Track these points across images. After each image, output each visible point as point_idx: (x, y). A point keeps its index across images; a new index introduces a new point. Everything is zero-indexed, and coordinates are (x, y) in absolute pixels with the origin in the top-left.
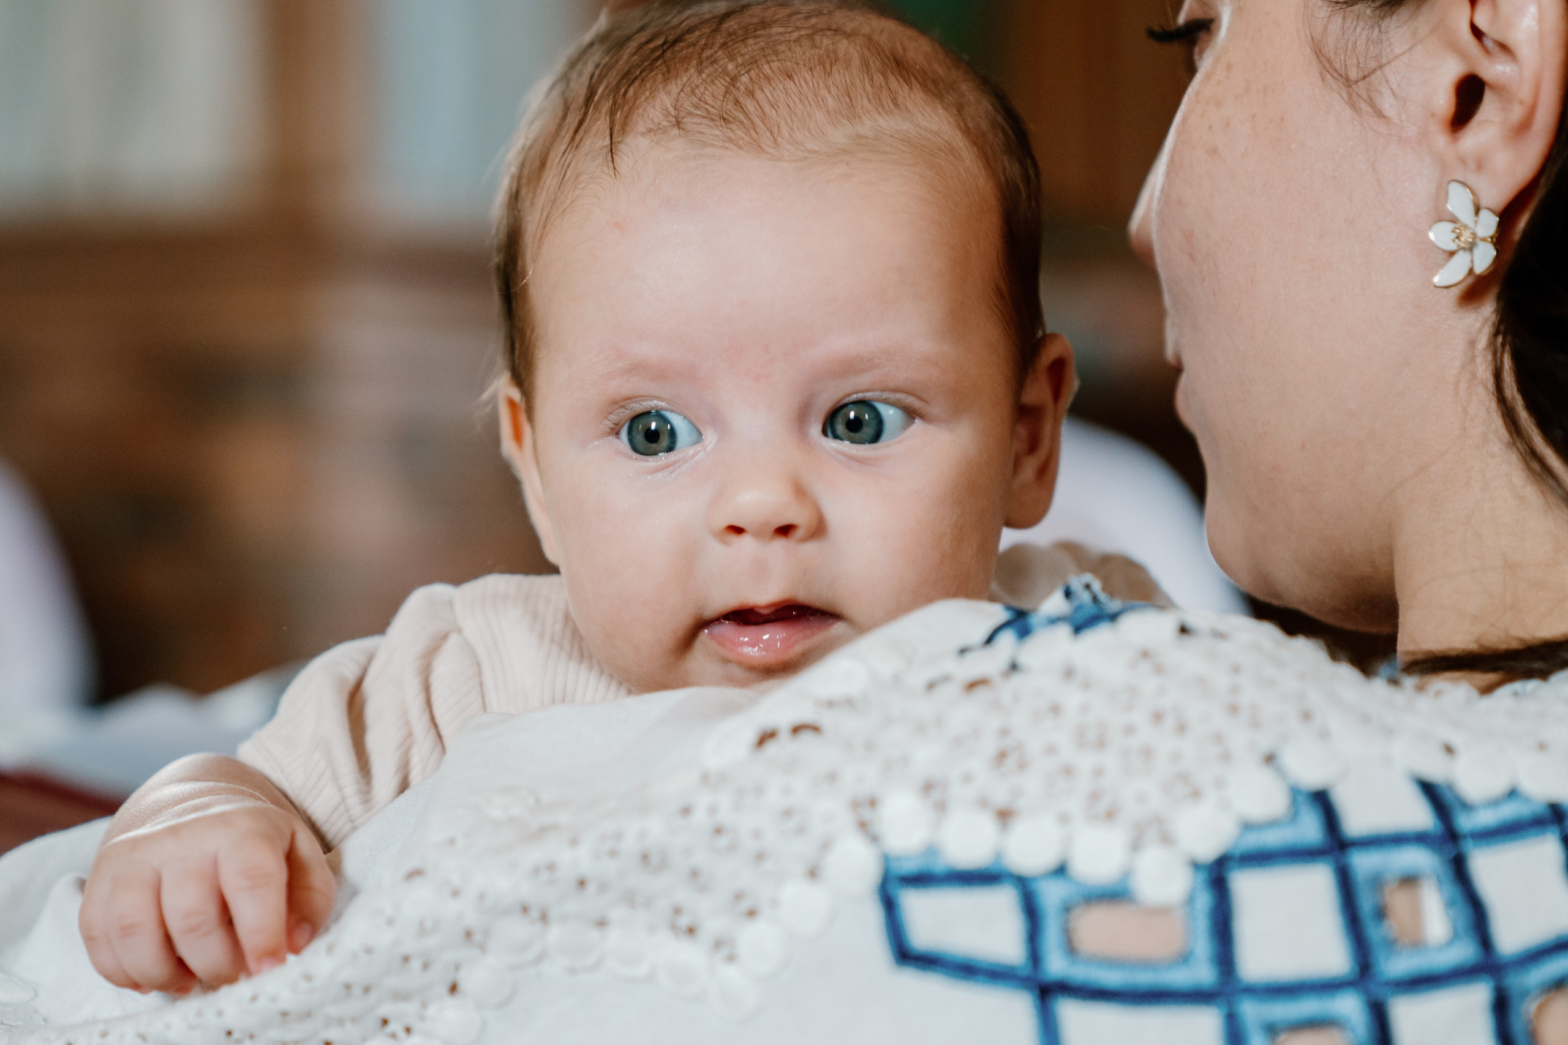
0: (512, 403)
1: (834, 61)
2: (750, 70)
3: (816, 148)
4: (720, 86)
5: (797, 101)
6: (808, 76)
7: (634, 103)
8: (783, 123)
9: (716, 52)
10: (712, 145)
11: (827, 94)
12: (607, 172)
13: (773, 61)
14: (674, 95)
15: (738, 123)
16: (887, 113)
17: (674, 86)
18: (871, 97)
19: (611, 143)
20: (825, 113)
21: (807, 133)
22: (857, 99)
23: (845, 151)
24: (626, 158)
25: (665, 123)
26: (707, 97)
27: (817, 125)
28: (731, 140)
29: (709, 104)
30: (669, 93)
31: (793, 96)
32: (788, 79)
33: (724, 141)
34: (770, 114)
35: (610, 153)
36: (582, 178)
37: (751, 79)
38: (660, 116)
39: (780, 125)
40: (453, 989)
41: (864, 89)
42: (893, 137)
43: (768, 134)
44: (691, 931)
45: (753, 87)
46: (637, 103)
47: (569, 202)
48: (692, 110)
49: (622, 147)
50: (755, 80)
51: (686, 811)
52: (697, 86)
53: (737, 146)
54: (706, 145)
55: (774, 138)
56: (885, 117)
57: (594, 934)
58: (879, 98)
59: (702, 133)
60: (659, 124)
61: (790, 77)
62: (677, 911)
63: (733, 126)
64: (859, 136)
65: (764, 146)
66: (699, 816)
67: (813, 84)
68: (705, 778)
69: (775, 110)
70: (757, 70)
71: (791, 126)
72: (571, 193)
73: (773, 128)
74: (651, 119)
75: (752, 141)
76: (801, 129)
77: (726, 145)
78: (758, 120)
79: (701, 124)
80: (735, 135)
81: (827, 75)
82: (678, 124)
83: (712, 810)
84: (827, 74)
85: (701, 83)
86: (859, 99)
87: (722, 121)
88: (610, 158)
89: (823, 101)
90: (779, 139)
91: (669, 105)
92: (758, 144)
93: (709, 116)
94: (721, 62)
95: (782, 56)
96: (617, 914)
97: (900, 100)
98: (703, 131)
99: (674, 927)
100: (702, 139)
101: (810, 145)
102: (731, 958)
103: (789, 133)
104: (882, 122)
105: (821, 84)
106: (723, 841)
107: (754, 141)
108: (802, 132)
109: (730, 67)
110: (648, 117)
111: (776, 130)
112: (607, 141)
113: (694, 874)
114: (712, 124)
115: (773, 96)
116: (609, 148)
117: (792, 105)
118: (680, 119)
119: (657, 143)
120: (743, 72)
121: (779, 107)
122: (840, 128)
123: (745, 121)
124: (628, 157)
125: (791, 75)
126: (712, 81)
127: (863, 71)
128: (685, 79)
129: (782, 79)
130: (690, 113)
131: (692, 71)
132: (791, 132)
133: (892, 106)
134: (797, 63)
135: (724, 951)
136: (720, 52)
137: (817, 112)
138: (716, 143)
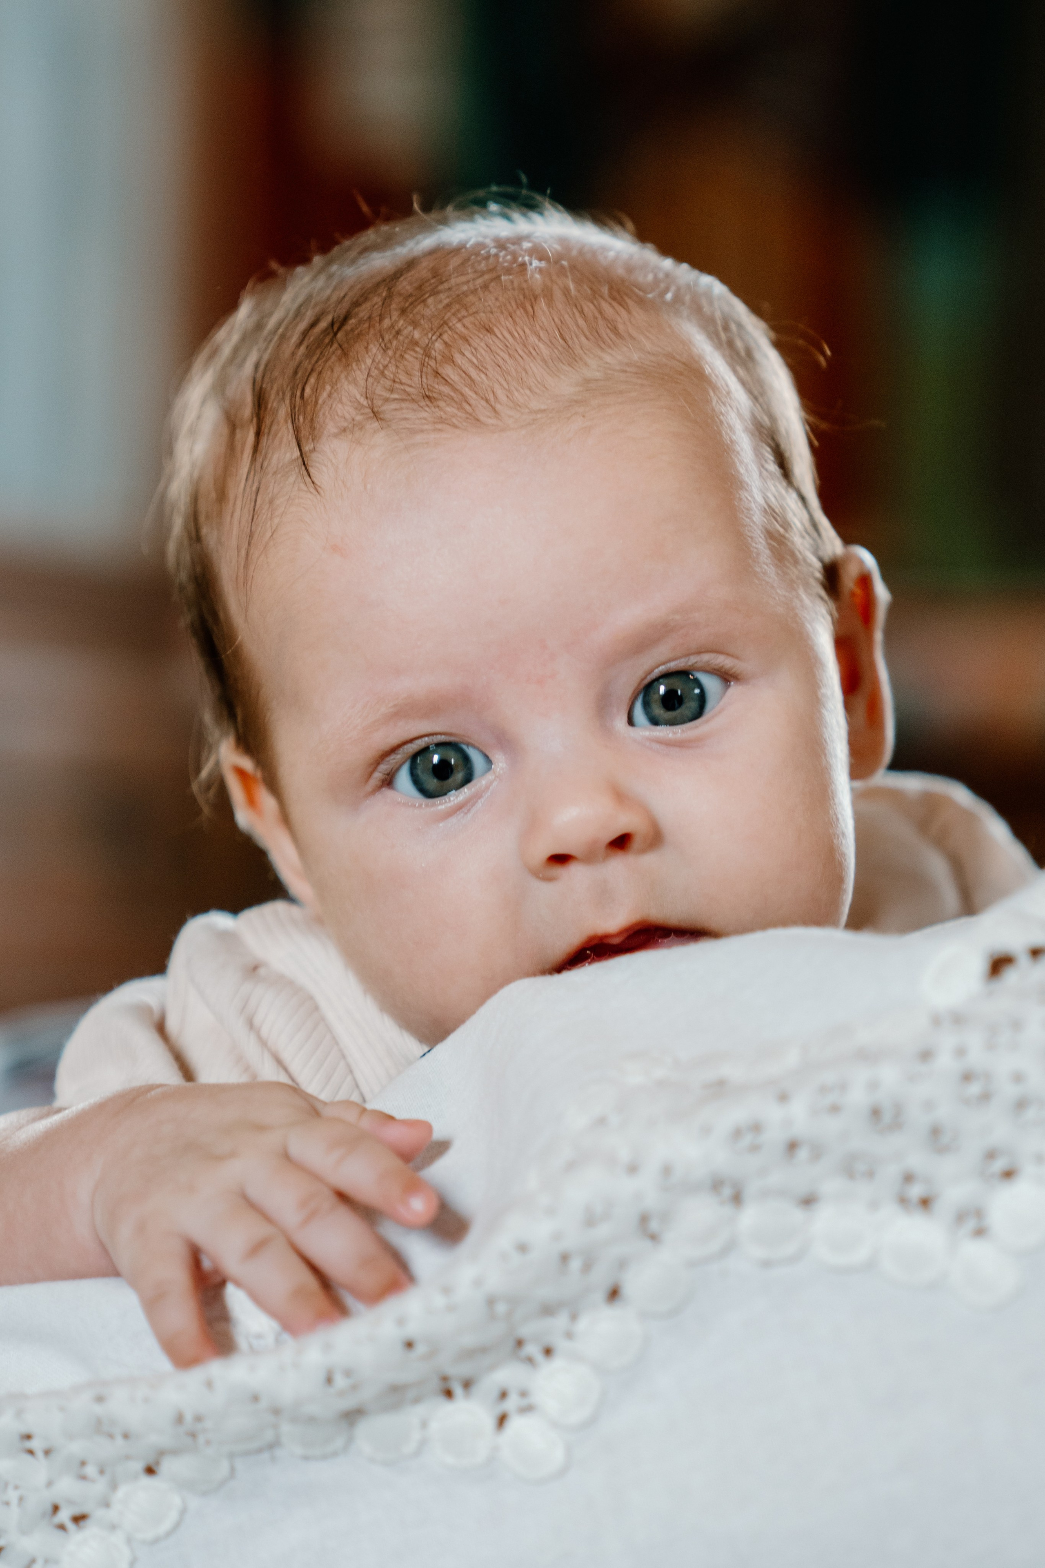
0: (241, 773)
1: (533, 300)
2: (441, 335)
3: (543, 407)
4: (412, 360)
5: (506, 357)
6: (509, 323)
7: (316, 402)
8: (497, 387)
9: (397, 322)
10: (422, 431)
11: (537, 341)
12: (305, 489)
13: (464, 317)
14: (362, 383)
15: (445, 398)
16: (610, 347)
17: (358, 372)
18: (588, 333)
19: (301, 455)
20: (541, 363)
21: (528, 392)
22: (572, 338)
23: (576, 401)
24: (324, 469)
25: (359, 418)
26: (401, 377)
27: (537, 380)
28: (441, 420)
29: (405, 384)
30: (355, 382)
31: (499, 351)
32: (489, 335)
33: (435, 423)
34: (479, 379)
35: (303, 468)
36: (277, 502)
37: (446, 343)
38: (351, 410)
39: (495, 390)
40: (614, 1294)
41: (578, 326)
42: (625, 371)
43: (483, 403)
44: (925, 1203)
45: (450, 352)
46: (320, 401)
47: (269, 534)
48: (387, 394)
49: (314, 456)
50: (450, 343)
51: (926, 1055)
52: (386, 367)
53: (450, 425)
54: (413, 432)
55: (491, 406)
56: (610, 351)
57: (798, 1215)
58: (597, 332)
59: (406, 419)
60: (353, 420)
61: (489, 330)
62: (909, 1178)
63: (442, 404)
64: (588, 381)
65: (482, 418)
66: (945, 1061)
67: (517, 332)
68: (936, 1021)
69: (483, 372)
70: (450, 332)
71: (507, 387)
72: (269, 523)
73: (487, 395)
74: (341, 417)
75: (468, 416)
76: (520, 389)
77: (439, 426)
78: (467, 389)
79: (401, 409)
80: (445, 412)
81: (531, 319)
82: (376, 415)
83: (960, 1052)
84: (530, 317)
85: (390, 362)
86: (575, 339)
87: (426, 399)
88: (305, 473)
89: (535, 349)
90: (498, 407)
91: (358, 397)
92: (474, 417)
93: (408, 398)
94: (405, 332)
95: (473, 309)
96: (830, 1186)
97: (621, 327)
98: (407, 416)
99: (903, 1201)
100: (407, 426)
101: (535, 404)
102: (980, 1232)
103: (507, 397)
104: (608, 358)
105: (527, 331)
106: (975, 1089)
107: (471, 415)
108: (522, 391)
109: (417, 335)
110: (338, 415)
111: (491, 397)
112: (297, 453)
113: (935, 1132)
114: (415, 406)
115: (477, 358)
116: (300, 460)
117: (501, 362)
118: (376, 410)
119: (359, 443)
120: (434, 338)
121: (486, 369)
122: (563, 377)
123: (452, 394)
124: (325, 465)
125: (490, 328)
126: (402, 356)
127: (569, 304)
128: (369, 361)
129: (481, 336)
130: (387, 400)
131: (374, 350)
132: (509, 395)
133: (612, 336)
134: (492, 312)
135: (971, 1224)
136: (401, 322)
137: (532, 365)
138: (426, 427)
